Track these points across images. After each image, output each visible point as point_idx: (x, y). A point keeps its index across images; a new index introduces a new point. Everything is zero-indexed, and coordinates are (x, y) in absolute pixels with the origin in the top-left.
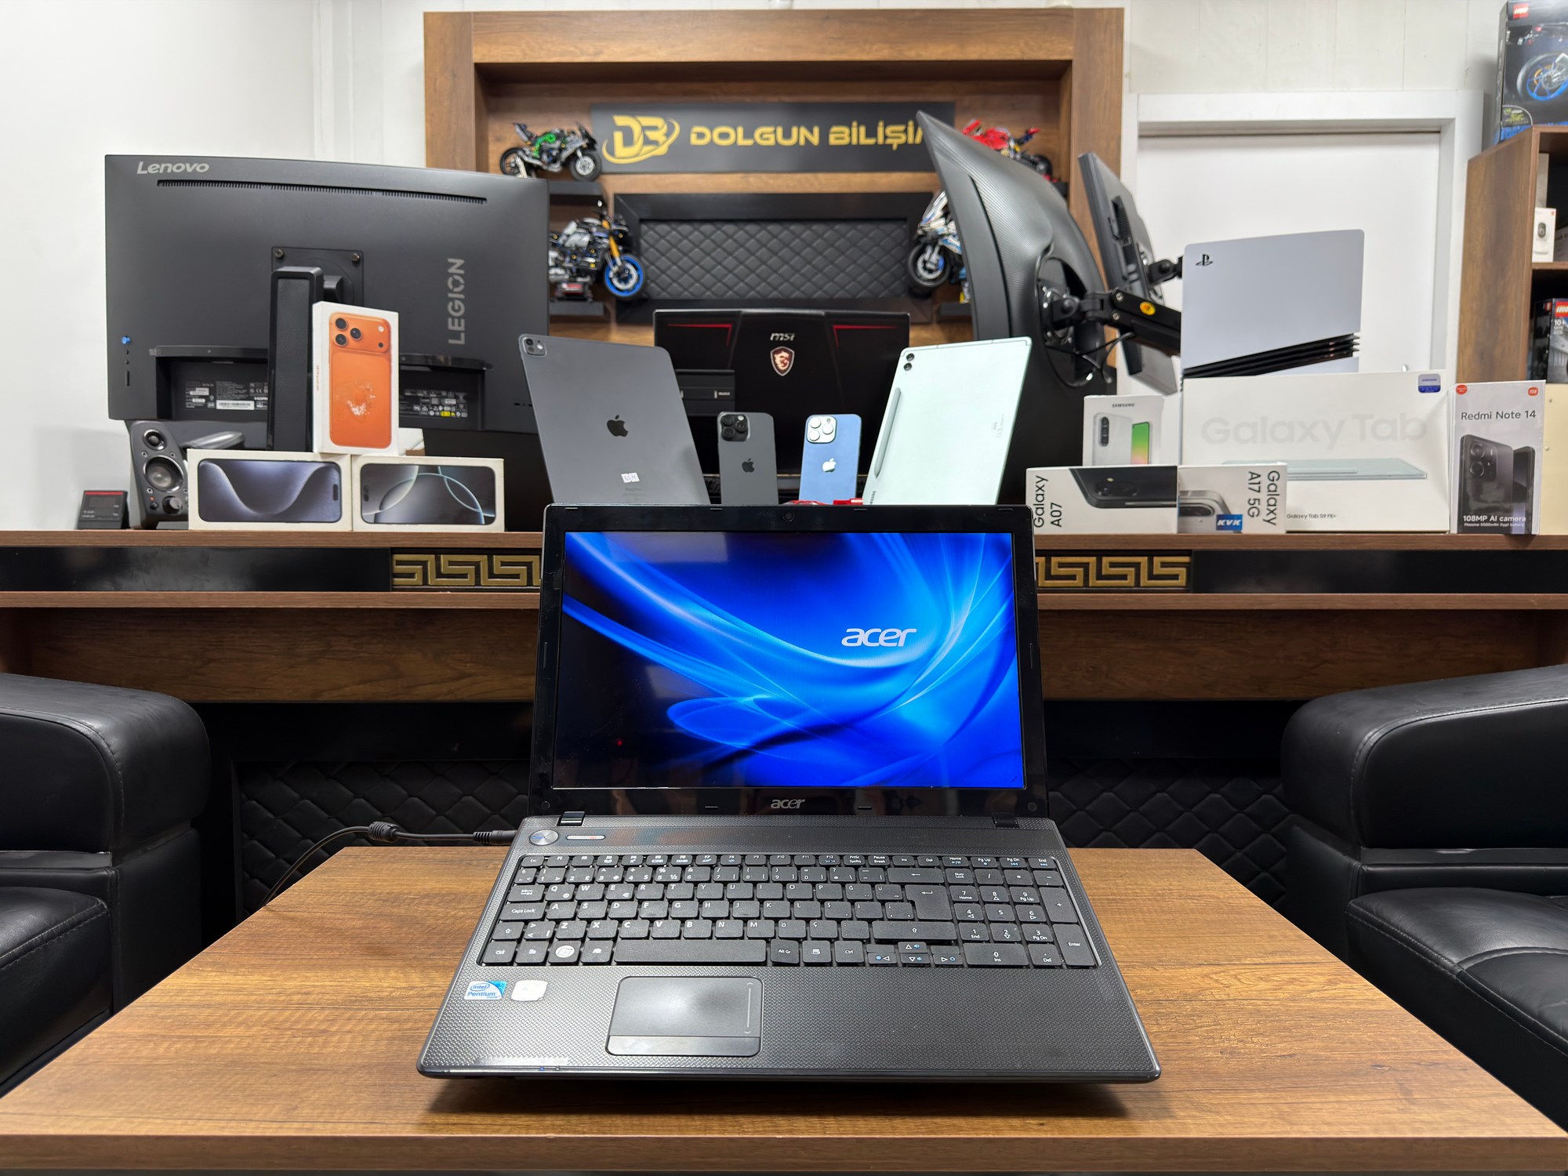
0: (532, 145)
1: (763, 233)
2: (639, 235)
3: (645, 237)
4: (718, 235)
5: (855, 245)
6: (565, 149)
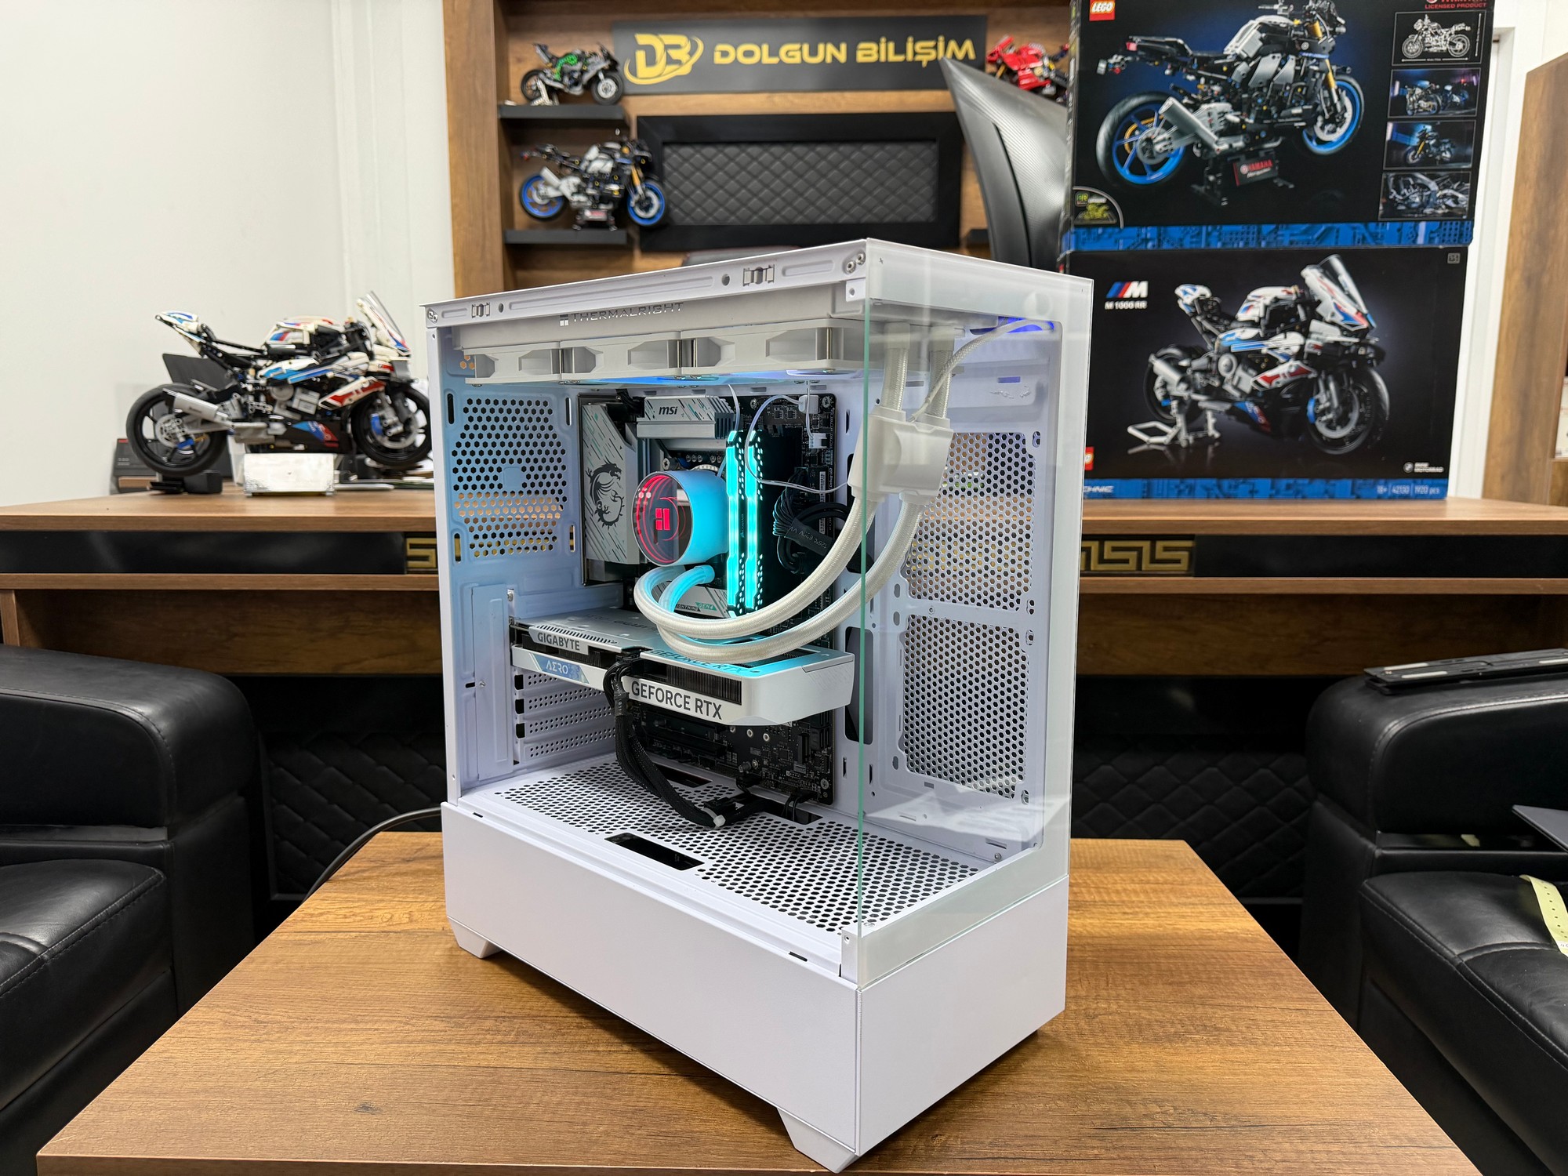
0: (554, 67)
1: (789, 154)
2: (662, 160)
3: (669, 161)
4: (743, 157)
5: (883, 166)
6: (586, 71)
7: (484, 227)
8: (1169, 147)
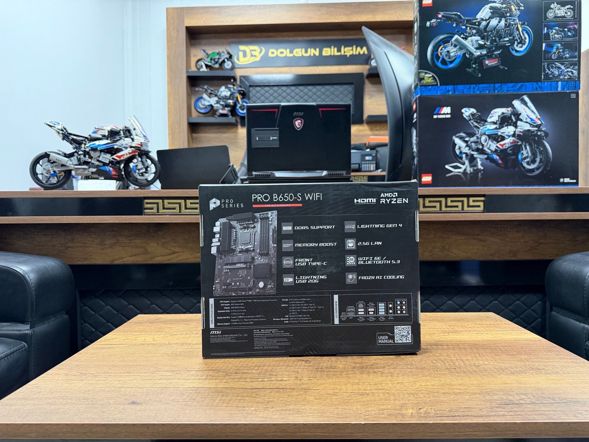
0: (208, 57)
1: (297, 90)
2: (249, 92)
3: (252, 92)
4: (280, 91)
5: (333, 94)
6: (220, 58)
7: (180, 116)
8: (456, 54)
